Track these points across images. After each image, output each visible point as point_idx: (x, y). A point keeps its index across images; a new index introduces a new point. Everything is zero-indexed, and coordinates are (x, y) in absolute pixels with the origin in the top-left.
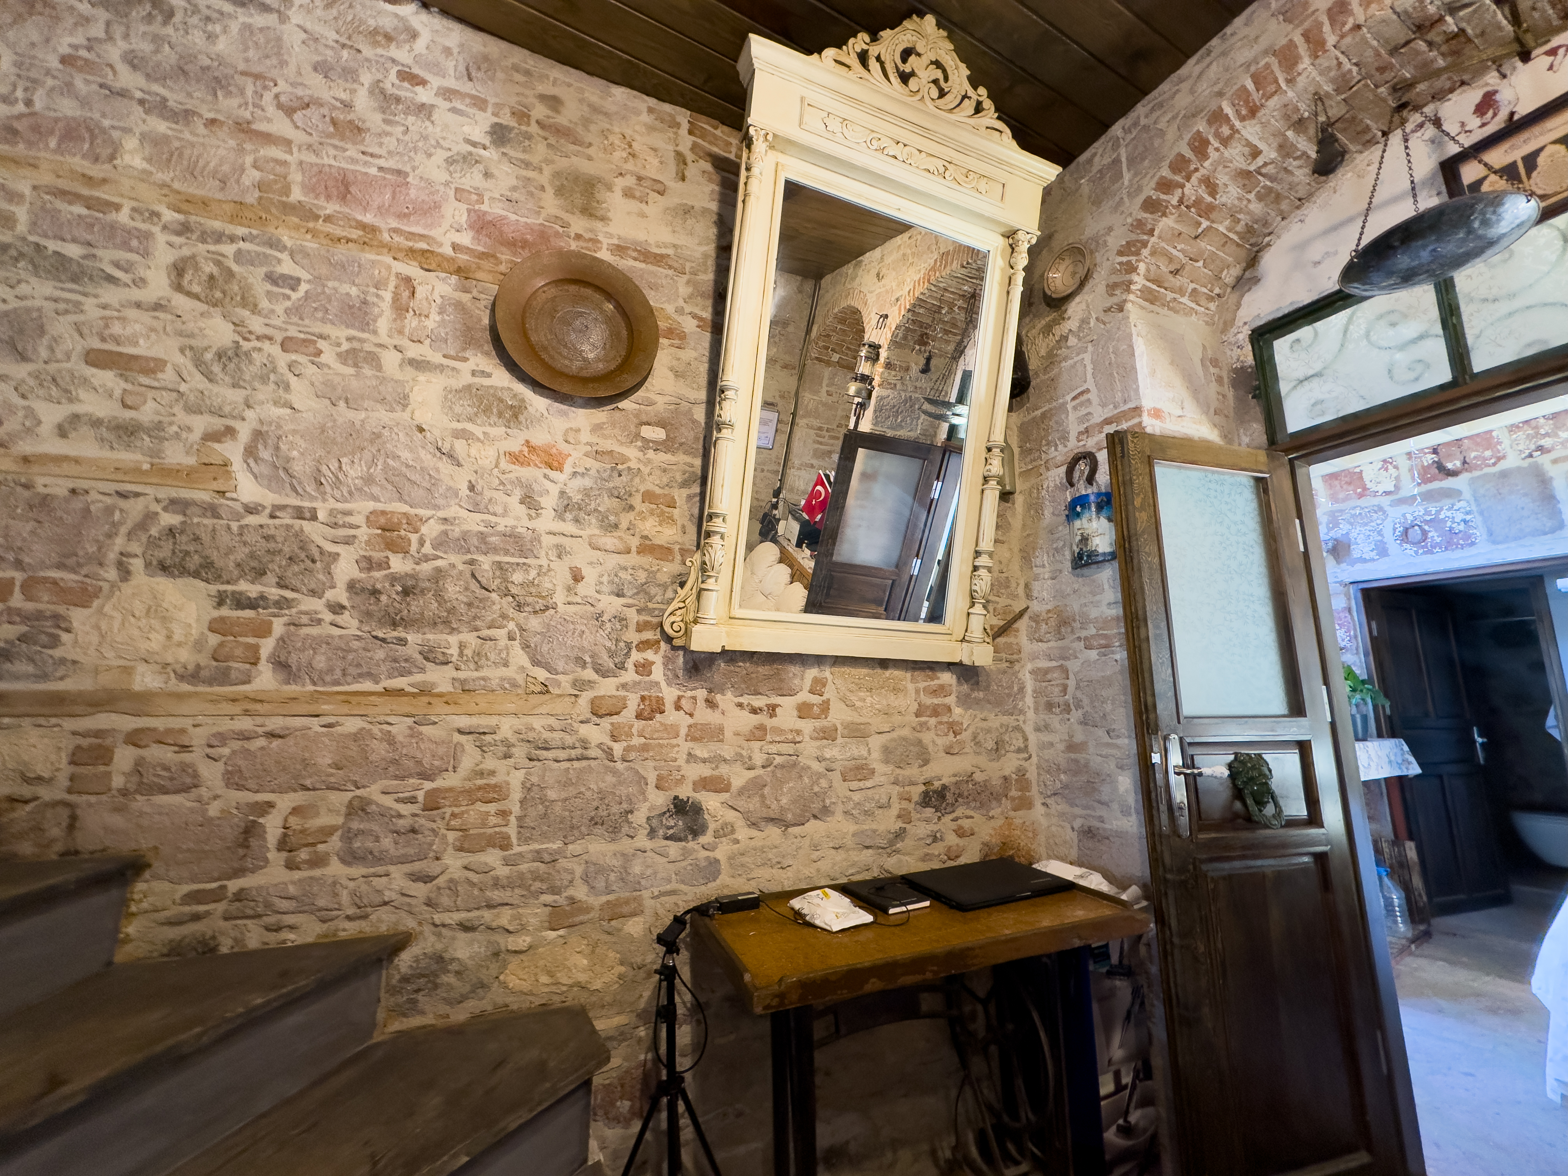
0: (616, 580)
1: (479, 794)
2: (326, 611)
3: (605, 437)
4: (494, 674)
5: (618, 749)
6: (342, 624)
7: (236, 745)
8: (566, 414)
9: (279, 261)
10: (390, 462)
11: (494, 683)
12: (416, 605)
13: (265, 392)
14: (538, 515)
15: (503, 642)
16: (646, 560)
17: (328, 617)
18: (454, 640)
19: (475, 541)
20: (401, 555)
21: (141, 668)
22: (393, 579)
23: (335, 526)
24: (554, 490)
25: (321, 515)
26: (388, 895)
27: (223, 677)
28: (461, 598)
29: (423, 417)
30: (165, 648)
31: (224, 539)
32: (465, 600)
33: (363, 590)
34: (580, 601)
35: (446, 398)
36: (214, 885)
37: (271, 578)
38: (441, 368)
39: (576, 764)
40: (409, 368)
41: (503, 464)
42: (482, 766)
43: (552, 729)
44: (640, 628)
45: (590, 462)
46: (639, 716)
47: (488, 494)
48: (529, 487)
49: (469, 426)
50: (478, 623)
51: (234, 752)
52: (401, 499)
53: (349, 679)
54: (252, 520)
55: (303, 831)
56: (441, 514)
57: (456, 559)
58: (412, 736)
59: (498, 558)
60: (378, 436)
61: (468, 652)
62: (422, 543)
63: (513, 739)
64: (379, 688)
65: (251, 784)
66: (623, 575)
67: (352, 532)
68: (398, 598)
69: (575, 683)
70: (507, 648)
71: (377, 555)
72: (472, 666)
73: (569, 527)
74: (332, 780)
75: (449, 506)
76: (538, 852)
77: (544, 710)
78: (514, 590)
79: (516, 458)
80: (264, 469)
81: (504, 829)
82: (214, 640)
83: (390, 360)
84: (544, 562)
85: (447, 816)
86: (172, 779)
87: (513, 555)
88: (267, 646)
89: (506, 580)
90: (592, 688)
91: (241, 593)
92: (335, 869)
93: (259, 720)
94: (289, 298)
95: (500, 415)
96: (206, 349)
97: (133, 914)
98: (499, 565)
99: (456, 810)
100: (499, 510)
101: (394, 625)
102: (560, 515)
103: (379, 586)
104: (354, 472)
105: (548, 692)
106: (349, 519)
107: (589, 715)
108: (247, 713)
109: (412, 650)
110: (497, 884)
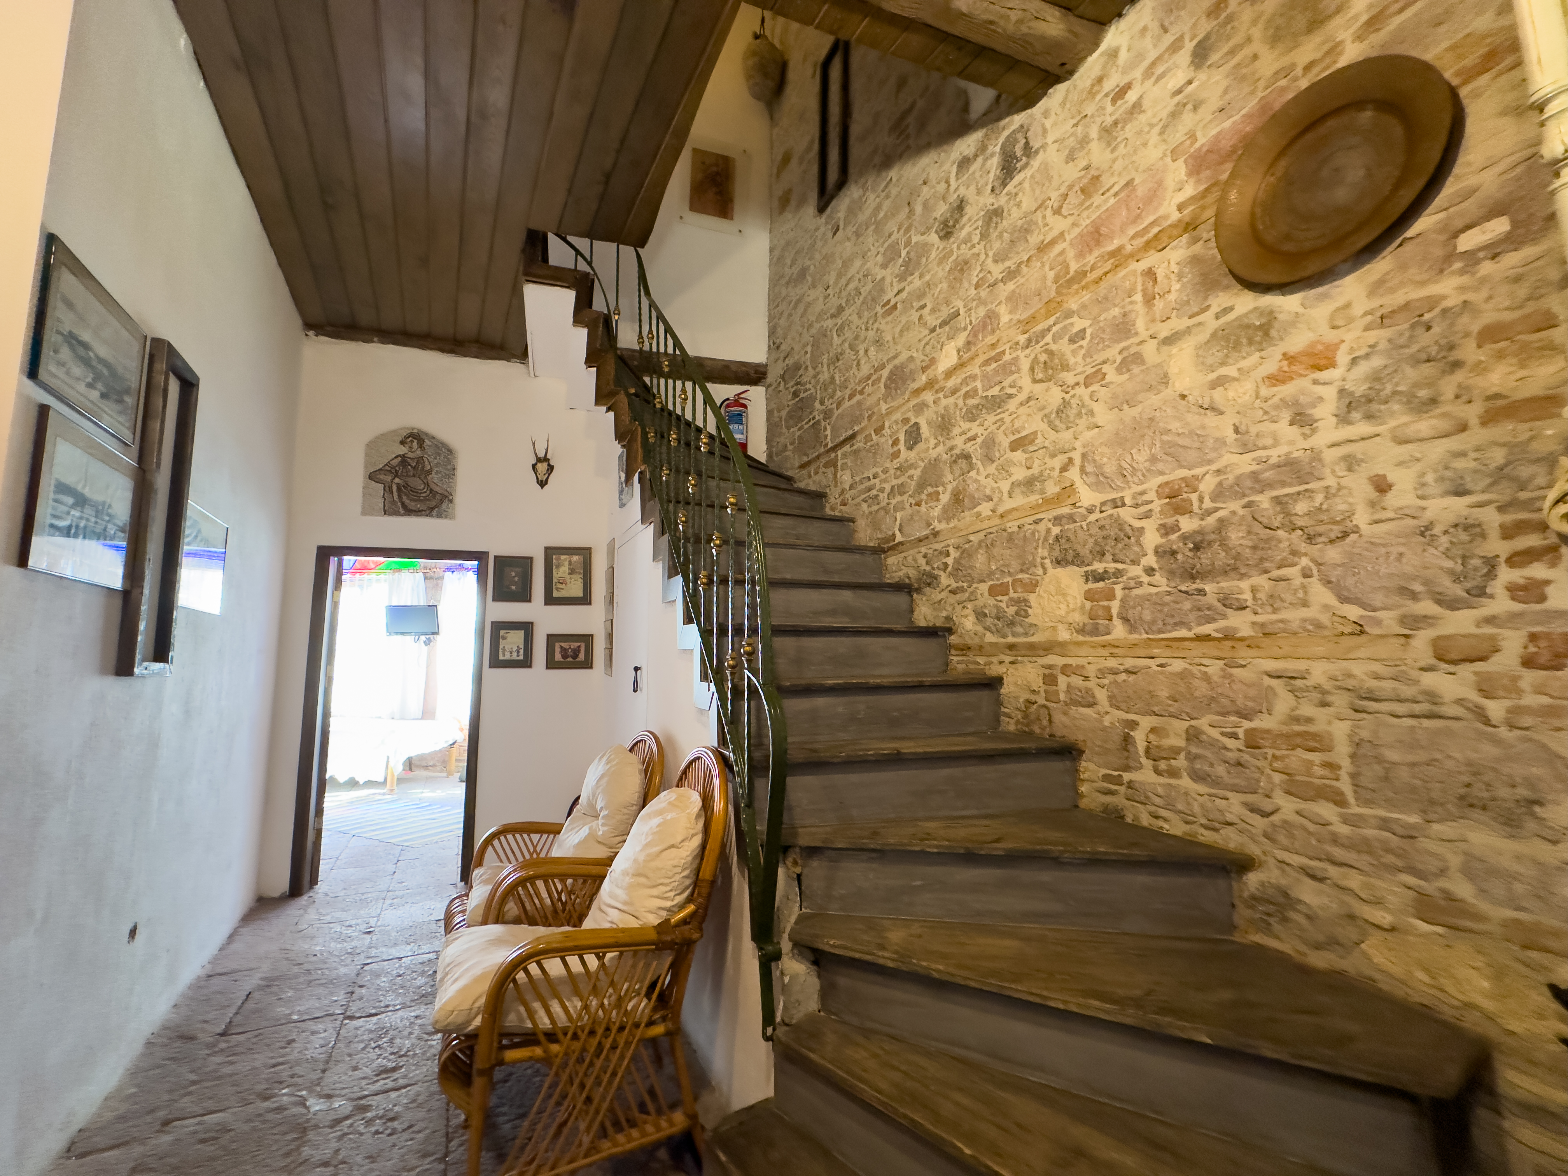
0: (1448, 474)
1: (1299, 740)
2: (1143, 574)
3: (1392, 290)
4: (1294, 616)
5: (1496, 709)
6: (1156, 583)
7: (1111, 677)
8: (1325, 296)
9: (1072, 324)
10: (1165, 438)
11: (1295, 626)
12: (1205, 558)
13: (1083, 422)
14: (1314, 431)
15: (1298, 581)
16: (1505, 430)
17: (1145, 579)
18: (1245, 585)
19: (1248, 483)
20: (1187, 516)
21: (1060, 627)
22: (1185, 538)
23: (1137, 506)
24: (1329, 393)
25: (1128, 501)
26: (1230, 817)
27: (1095, 631)
28: (1244, 542)
29: (1180, 384)
30: (1068, 613)
31: (1081, 535)
32: (1250, 544)
33: (1165, 552)
34: (1391, 515)
35: (1198, 356)
36: (1116, 773)
37: (1108, 557)
38: (1188, 331)
39: (1426, 723)
40: (1165, 348)
41: (1264, 392)
42: (1298, 712)
43: (1378, 677)
44: (1508, 533)
45: (1373, 336)
46: (1528, 662)
47: (1254, 430)
48: (1296, 403)
49: (1224, 371)
50: (1267, 565)
51: (1110, 683)
52: (1182, 467)
53: (1169, 627)
54: (1092, 518)
55: (1158, 747)
56: (1214, 467)
57: (1235, 505)
58: (1224, 677)
59: (1275, 493)
60: (1152, 419)
61: (1261, 595)
62: (1201, 500)
63: (1327, 685)
64: (1190, 634)
65: (1123, 706)
66: (1460, 464)
67: (1148, 507)
68: (1190, 554)
69: (1403, 620)
70: (1303, 587)
71: (1170, 521)
72: (1269, 609)
73: (1363, 428)
74: (1171, 709)
75: (1221, 456)
76: (1385, 820)
77: (1361, 653)
78: (1300, 523)
79: (1275, 379)
80: (1091, 479)
81: (1334, 783)
82: (1088, 605)
83: (1149, 350)
84: (1331, 481)
85: (1269, 757)
86: (1082, 697)
87: (1290, 485)
88: (1115, 606)
89: (1288, 514)
90: (1431, 625)
91: (1095, 571)
92: (1185, 782)
93: (1120, 660)
94: (1082, 347)
95: (1251, 342)
96: (1051, 413)
97: (1083, 780)
98: (1277, 500)
99: (1278, 753)
100: (1268, 441)
101: (1193, 578)
102: (1343, 419)
103: (1175, 547)
104: (1141, 457)
105: (1362, 632)
106: (1146, 498)
107: (1434, 661)
108: (1112, 655)
109: (1211, 599)
110: (1335, 840)
